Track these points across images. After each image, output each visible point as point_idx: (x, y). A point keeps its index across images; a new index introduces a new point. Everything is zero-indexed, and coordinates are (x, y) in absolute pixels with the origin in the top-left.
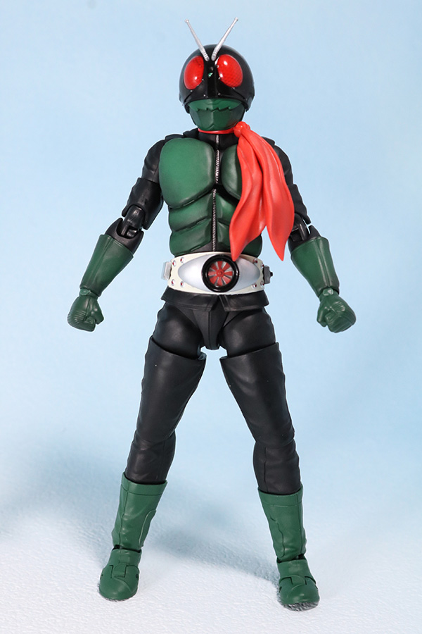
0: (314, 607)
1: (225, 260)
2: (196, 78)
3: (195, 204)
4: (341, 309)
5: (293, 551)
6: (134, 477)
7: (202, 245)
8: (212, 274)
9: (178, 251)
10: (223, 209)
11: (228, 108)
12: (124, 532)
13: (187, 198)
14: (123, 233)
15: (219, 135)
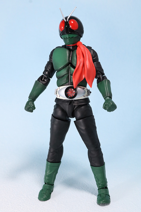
0: (108, 205)
1: (73, 88)
2: (63, 27)
3: (63, 69)
4: (111, 104)
5: (102, 186)
6: (50, 160)
7: (66, 83)
8: (69, 93)
9: (59, 85)
10: (72, 71)
11: (73, 37)
12: (47, 178)
13: (60, 68)
14: (43, 79)
15: (72, 46)
